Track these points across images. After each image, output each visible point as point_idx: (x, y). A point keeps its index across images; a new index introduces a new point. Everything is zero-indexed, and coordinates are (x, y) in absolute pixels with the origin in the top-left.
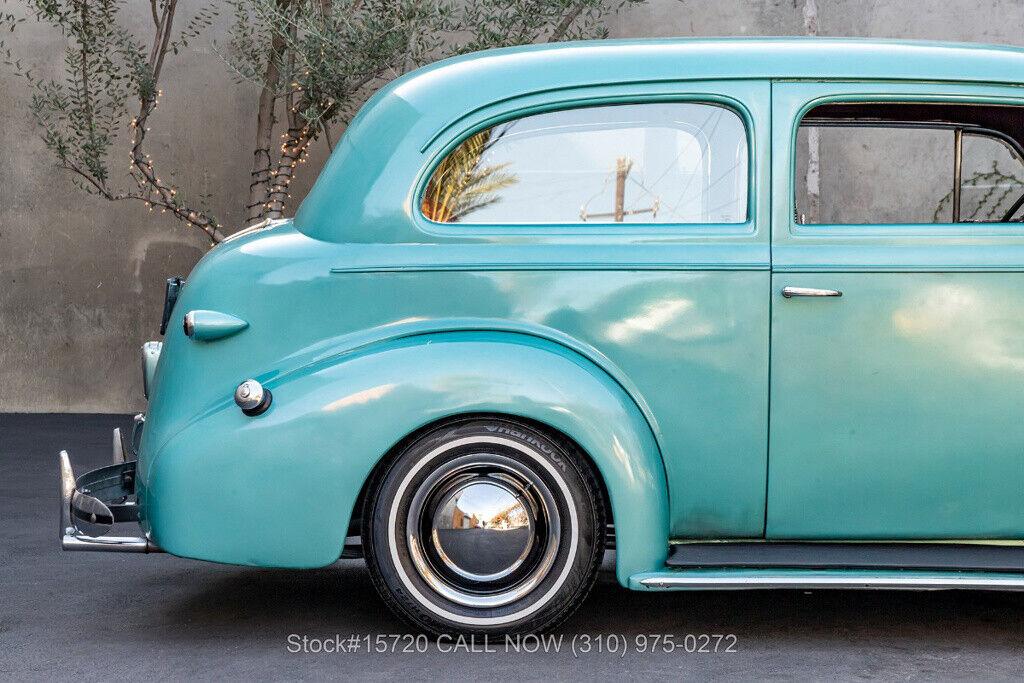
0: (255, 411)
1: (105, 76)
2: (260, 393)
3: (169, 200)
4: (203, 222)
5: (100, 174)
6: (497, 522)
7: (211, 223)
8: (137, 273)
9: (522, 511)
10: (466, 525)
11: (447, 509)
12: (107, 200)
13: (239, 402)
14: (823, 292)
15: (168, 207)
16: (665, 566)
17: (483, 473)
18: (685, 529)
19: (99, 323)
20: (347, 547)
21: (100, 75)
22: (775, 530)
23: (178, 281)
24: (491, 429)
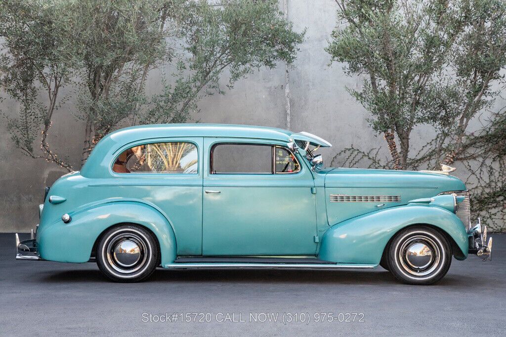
0: (67, 222)
1: (33, 117)
2: (69, 217)
3: (54, 158)
4: (66, 166)
5: (31, 150)
6: (131, 251)
7: (69, 166)
8: (45, 182)
9: (138, 248)
10: (123, 252)
11: (118, 248)
12: (33, 159)
13: (63, 220)
14: (216, 192)
15: (54, 161)
16: (174, 262)
17: (128, 238)
18: (181, 253)
19: (31, 200)
20: (90, 259)
21: (31, 117)
22: (204, 253)
23: (49, 188)
24: (129, 227)
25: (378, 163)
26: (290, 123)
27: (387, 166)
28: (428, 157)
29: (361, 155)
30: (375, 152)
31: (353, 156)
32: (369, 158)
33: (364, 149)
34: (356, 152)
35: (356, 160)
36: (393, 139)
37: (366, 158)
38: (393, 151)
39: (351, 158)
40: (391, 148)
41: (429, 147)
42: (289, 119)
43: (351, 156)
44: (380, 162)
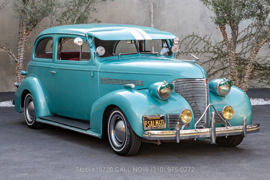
4: (7, 49)
25: (210, 45)
26: (153, 19)
27: (216, 46)
28: (242, 40)
29: (199, 39)
30: (208, 37)
31: (194, 40)
32: (204, 41)
33: (201, 35)
34: (196, 38)
35: (196, 42)
36: (225, 29)
37: (202, 41)
38: (225, 38)
39: (193, 41)
40: (224, 36)
41: (243, 33)
42: (152, 16)
43: (192, 40)
44: (211, 44)
